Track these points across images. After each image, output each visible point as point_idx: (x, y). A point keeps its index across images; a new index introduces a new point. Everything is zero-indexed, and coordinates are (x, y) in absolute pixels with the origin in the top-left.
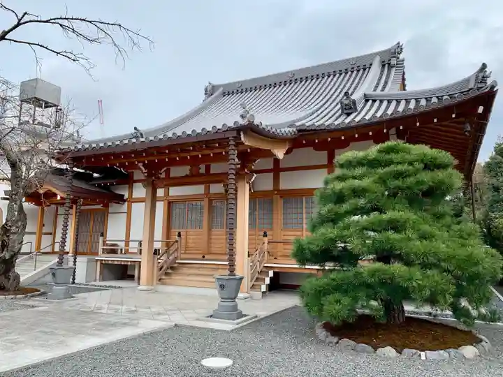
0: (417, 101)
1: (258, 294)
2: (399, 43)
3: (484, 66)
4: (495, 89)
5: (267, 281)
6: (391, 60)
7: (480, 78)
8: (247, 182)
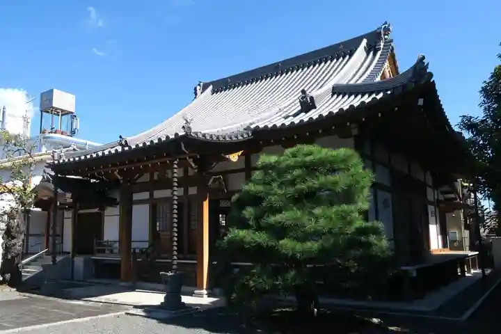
3: (422, 58)
6: (377, 43)
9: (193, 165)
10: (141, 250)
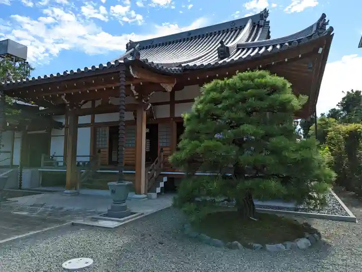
0: (274, 46)
1: (154, 195)
2: (266, 9)
3: (324, 16)
4: (332, 34)
5: (162, 184)
6: (260, 21)
7: (320, 25)
8: (144, 110)
9: (135, 92)
10: (84, 163)
